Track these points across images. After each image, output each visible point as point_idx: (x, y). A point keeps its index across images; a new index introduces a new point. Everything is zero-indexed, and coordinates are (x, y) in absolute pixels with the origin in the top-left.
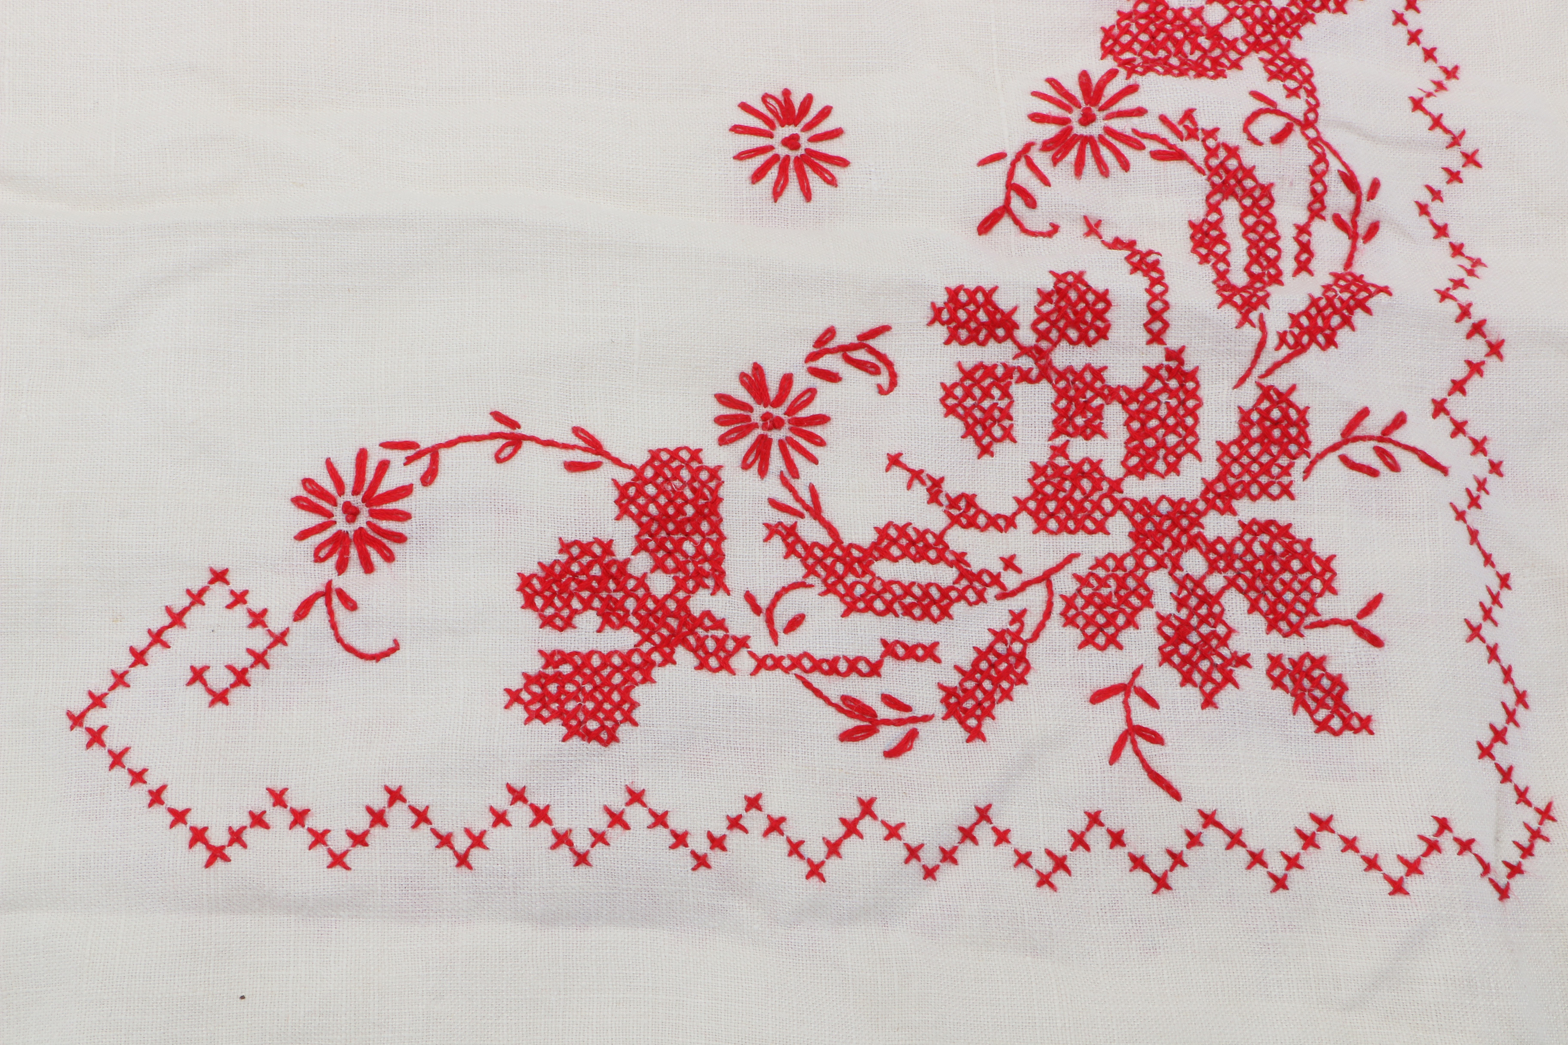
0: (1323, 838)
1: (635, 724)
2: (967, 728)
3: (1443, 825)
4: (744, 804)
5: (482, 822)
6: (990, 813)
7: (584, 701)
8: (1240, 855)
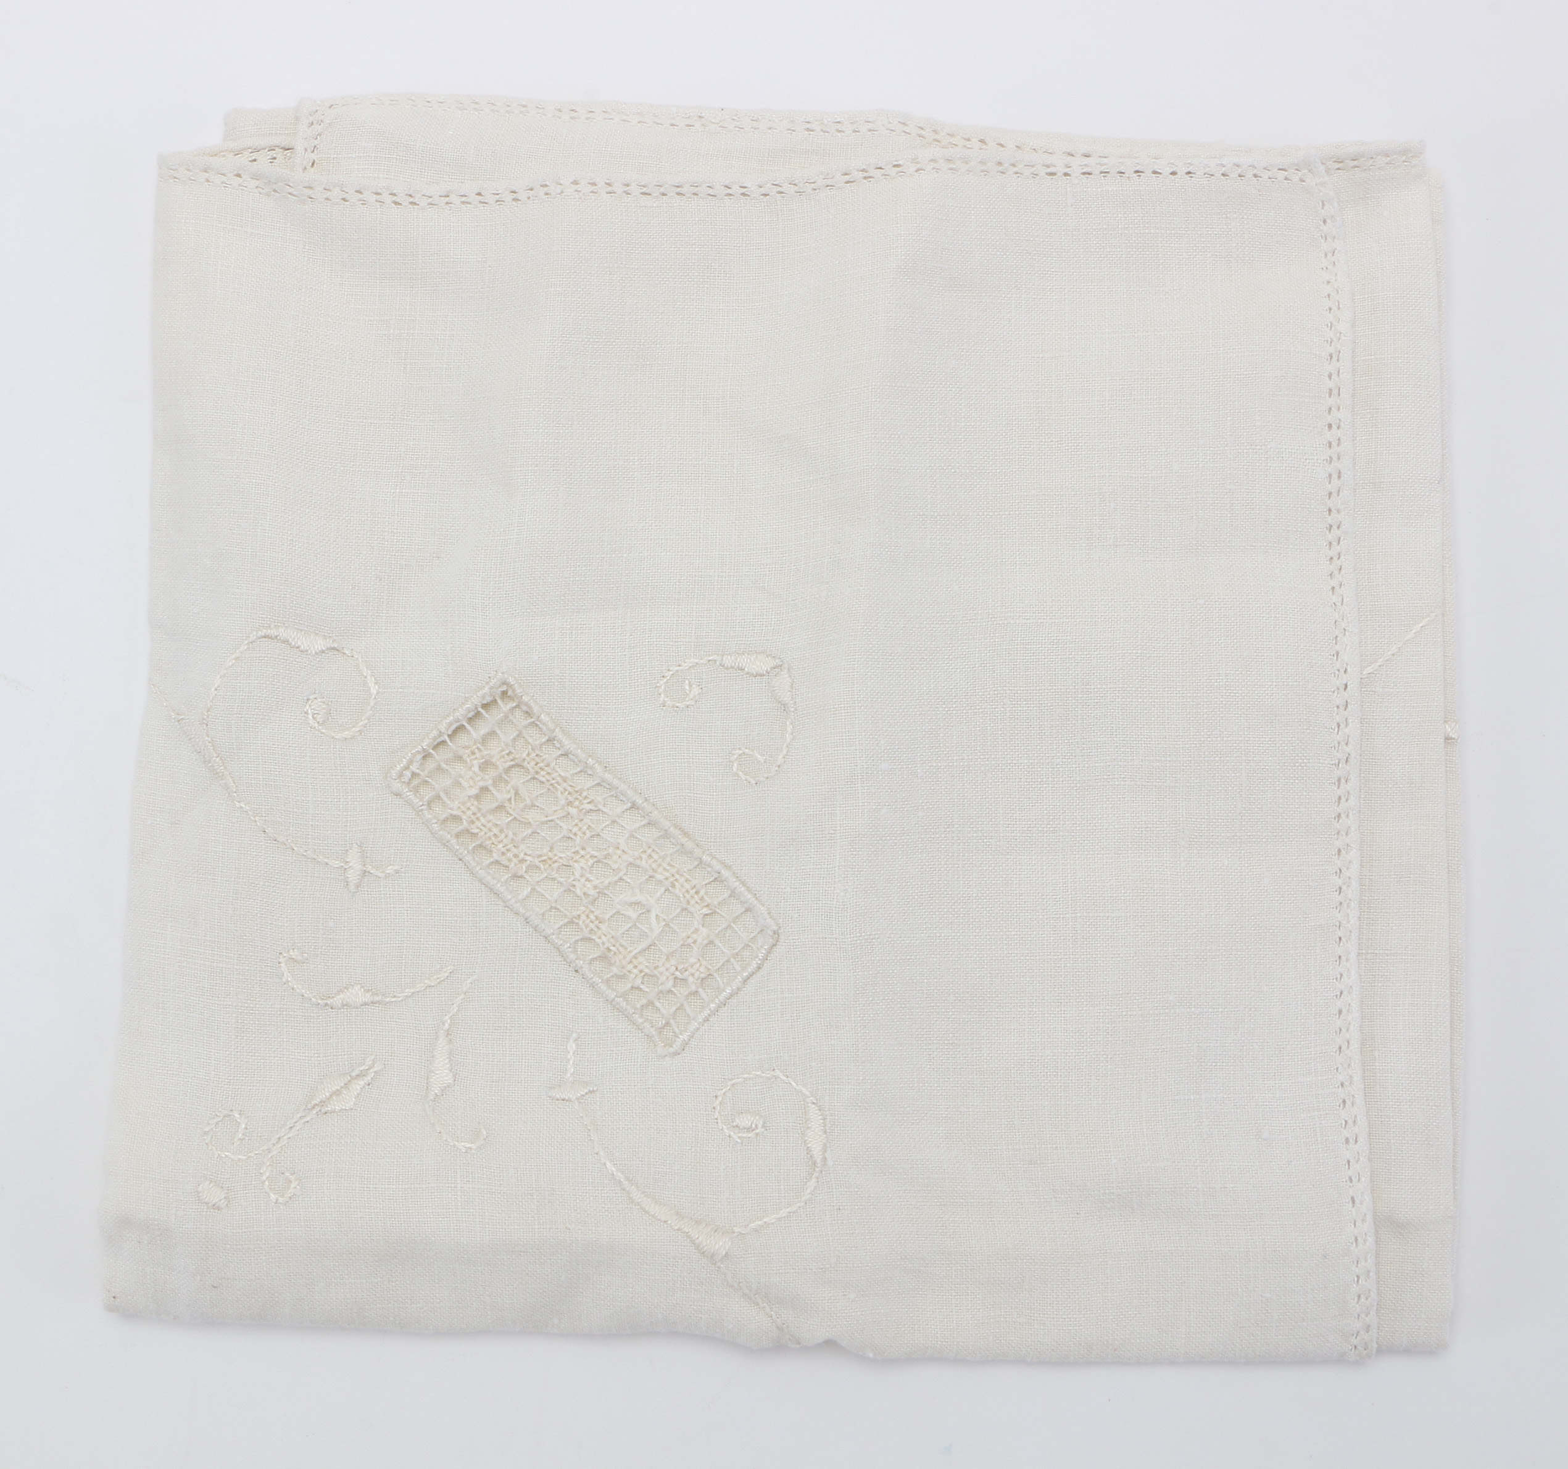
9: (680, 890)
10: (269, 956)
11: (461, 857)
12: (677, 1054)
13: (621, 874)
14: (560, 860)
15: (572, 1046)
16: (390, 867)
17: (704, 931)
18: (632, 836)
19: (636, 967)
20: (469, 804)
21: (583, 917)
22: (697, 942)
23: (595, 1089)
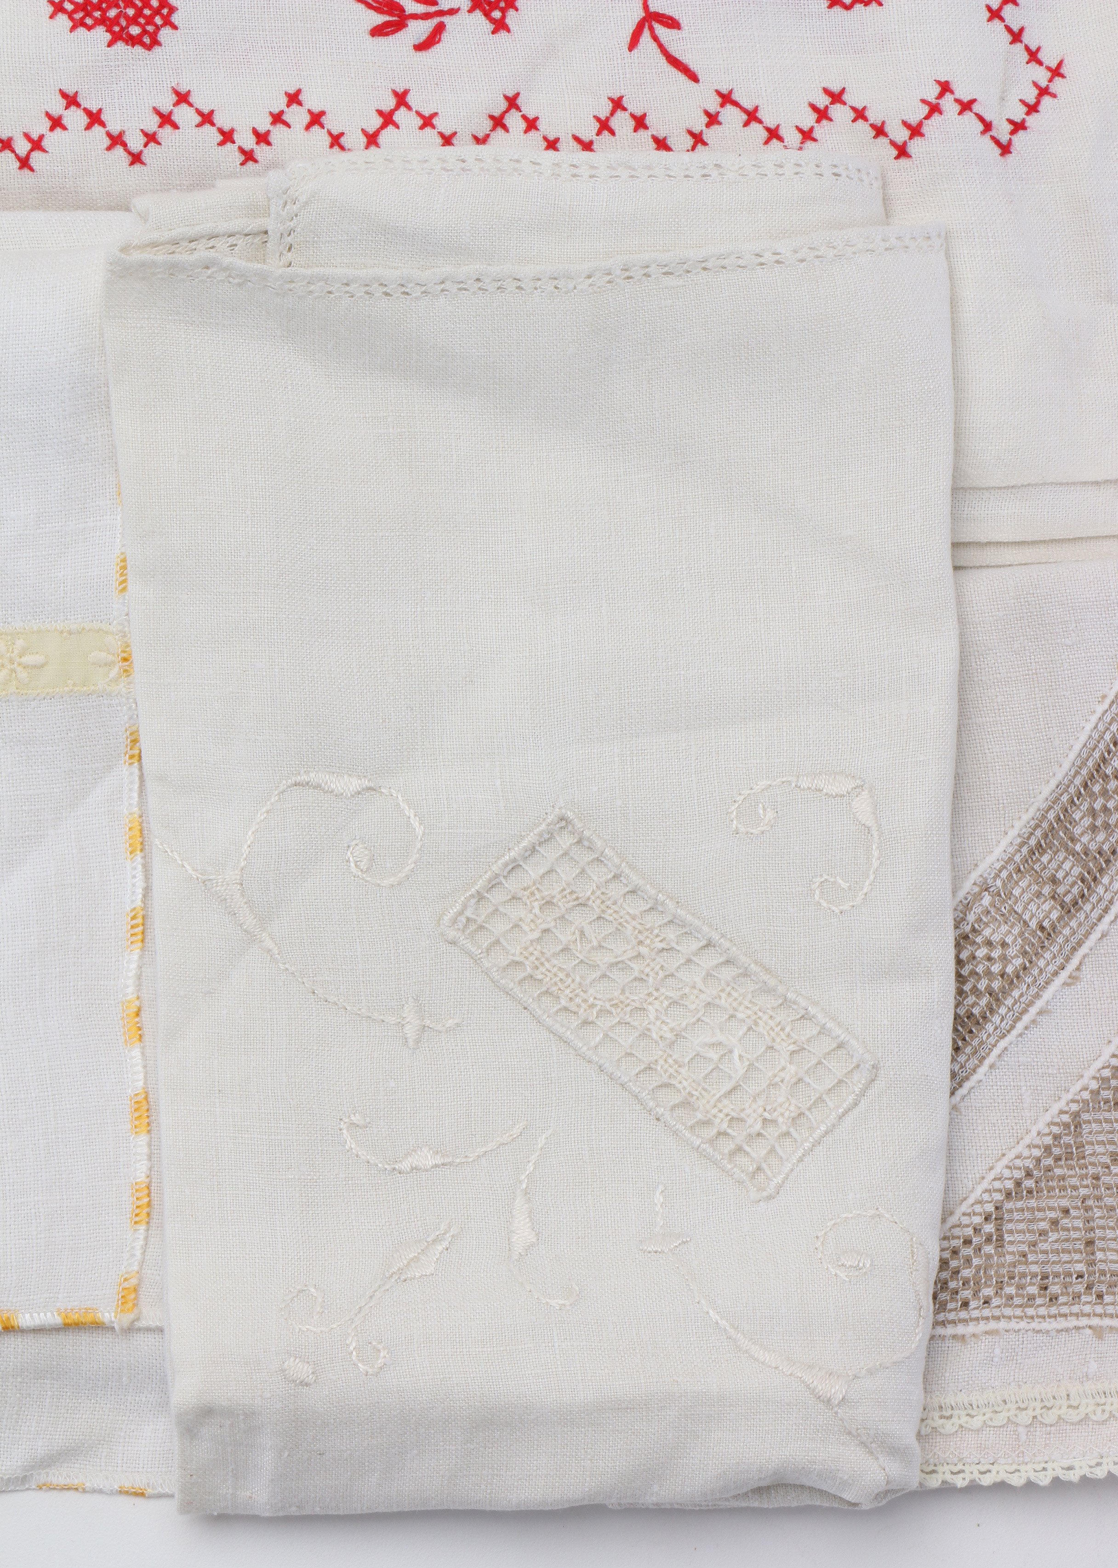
0: (836, 111)
1: (175, 28)
2: (492, 20)
3: (945, 88)
4: (285, 100)
5: (40, 127)
6: (519, 101)
7: (125, 8)
8: (757, 131)
9: (764, 1028)
10: (329, 1124)
11: (526, 1005)
12: (770, 1198)
13: (700, 1015)
14: (633, 1003)
15: (659, 1198)
16: (450, 1021)
17: (792, 1069)
18: (709, 975)
19: (720, 1111)
20: (531, 949)
21: (661, 1062)
22: (786, 1081)
23: (688, 1240)
